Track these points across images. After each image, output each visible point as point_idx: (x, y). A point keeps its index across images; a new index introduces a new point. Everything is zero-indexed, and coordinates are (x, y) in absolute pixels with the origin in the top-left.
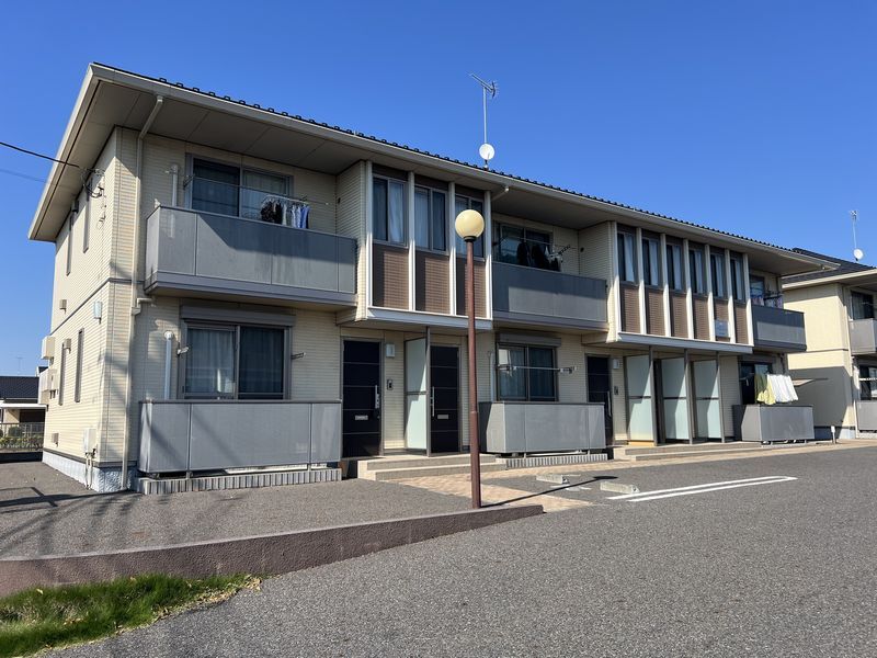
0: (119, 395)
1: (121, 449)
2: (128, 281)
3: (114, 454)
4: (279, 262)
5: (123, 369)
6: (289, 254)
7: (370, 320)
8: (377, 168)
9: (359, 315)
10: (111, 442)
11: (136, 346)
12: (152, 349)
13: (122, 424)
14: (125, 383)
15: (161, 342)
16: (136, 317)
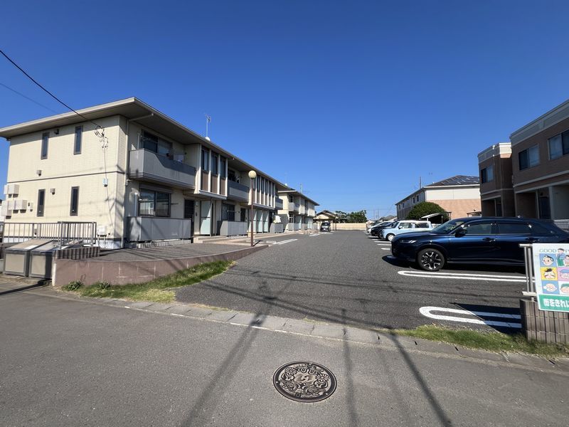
0: (120, 214)
1: (121, 233)
2: (124, 173)
3: (118, 235)
4: (176, 172)
5: (122, 205)
6: (179, 171)
7: (199, 194)
8: (203, 147)
9: (196, 192)
10: (118, 231)
11: (126, 197)
12: (130, 198)
13: (122, 225)
14: (123, 210)
15: (134, 196)
16: (126, 186)
